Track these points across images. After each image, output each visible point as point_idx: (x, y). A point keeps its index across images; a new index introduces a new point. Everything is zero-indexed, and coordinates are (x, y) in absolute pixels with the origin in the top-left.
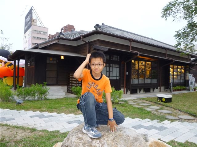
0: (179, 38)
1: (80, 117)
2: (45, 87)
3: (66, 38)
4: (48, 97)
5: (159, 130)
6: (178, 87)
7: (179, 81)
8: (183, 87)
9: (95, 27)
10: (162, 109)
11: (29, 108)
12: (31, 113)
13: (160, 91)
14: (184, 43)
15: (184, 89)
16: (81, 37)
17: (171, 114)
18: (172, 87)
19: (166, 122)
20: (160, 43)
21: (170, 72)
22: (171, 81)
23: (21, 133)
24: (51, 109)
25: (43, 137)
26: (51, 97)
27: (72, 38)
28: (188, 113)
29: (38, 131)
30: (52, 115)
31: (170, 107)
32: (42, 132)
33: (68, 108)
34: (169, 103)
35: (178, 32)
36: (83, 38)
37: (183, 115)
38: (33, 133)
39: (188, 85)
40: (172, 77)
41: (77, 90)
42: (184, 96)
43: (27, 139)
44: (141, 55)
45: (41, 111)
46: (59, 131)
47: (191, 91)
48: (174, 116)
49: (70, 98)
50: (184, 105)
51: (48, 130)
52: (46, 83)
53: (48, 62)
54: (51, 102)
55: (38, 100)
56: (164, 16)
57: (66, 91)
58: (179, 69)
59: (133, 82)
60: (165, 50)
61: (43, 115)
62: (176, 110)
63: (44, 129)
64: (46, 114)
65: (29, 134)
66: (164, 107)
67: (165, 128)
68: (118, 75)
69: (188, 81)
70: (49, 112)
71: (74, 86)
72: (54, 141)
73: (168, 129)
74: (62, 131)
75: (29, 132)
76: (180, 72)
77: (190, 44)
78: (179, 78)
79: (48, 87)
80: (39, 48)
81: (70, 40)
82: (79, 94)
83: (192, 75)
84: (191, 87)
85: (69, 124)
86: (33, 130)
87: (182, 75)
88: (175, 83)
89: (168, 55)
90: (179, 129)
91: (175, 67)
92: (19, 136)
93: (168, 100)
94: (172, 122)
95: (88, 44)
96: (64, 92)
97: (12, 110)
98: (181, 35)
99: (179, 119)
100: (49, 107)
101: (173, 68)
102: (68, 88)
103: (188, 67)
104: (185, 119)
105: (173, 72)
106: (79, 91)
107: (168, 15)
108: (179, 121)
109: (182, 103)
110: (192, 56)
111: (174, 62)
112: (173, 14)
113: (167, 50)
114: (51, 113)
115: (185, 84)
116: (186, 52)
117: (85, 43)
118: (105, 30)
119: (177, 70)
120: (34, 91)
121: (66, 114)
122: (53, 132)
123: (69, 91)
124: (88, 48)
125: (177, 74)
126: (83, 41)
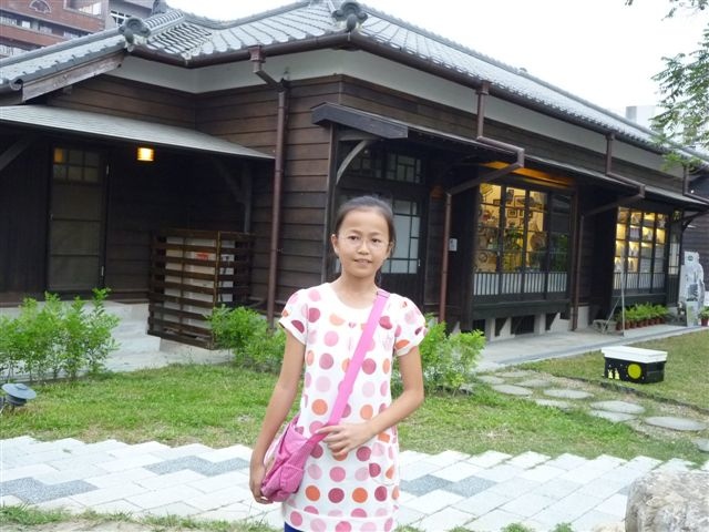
0: (675, 88)
3: (160, 50)
6: (643, 311)
7: (645, 283)
8: (660, 307)
9: (338, 15)
13: (574, 328)
15: (663, 320)
16: (255, 57)
21: (617, 243)
22: (618, 282)
35: (672, 63)
36: (261, 62)
39: (676, 300)
40: (622, 261)
47: (692, 328)
58: (648, 225)
60: (602, 138)
68: (414, 254)
69: (677, 279)
76: (650, 238)
78: (646, 266)
82: (247, 348)
83: (694, 255)
84: (692, 308)
87: (659, 254)
88: (630, 290)
89: (615, 160)
91: (635, 216)
95: (281, 96)
101: (627, 223)
102: (152, 314)
105: (627, 239)
106: (250, 333)
111: (641, 195)
113: (613, 137)
115: (665, 293)
117: (263, 82)
119: (641, 231)
124: (281, 112)
125: (640, 247)
126: (261, 74)
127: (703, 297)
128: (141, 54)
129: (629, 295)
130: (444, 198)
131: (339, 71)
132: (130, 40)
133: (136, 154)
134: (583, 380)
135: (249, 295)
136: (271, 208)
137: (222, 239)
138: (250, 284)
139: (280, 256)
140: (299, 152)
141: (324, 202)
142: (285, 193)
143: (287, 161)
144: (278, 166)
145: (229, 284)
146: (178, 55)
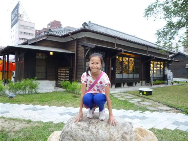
0: (159, 36)
1: (71, 109)
2: (35, 82)
3: (55, 34)
4: (38, 91)
5: (141, 119)
6: (158, 82)
7: (159, 76)
8: (162, 81)
9: (83, 25)
10: (144, 102)
11: (21, 102)
12: (23, 106)
13: (142, 85)
14: (164, 41)
15: (163, 83)
16: (70, 34)
17: (151, 106)
18: (152, 82)
19: (147, 112)
20: (142, 40)
21: (151, 68)
22: (151, 76)
23: (18, 124)
24: (42, 102)
25: (40, 128)
26: (40, 91)
27: (60, 35)
28: (166, 105)
29: (34, 122)
30: (44, 108)
31: (150, 99)
32: (37, 123)
33: (59, 101)
34: (150, 96)
35: (158, 31)
36: (71, 35)
37: (161, 106)
38: (29, 124)
39: (167, 80)
40: (152, 72)
41: (66, 85)
42: (163, 89)
43: (25, 129)
44: (125, 52)
45: (34, 104)
46: (53, 122)
47: (169, 85)
48: (154, 107)
49: (60, 92)
50: (163, 98)
51: (42, 121)
52: (36, 78)
53: (37, 57)
54: (41, 96)
55: (29, 94)
56: (146, 16)
57: (55, 85)
58: (159, 64)
59: (118, 76)
60: (146, 47)
61: (36, 108)
62: (156, 101)
63: (39, 120)
64: (38, 107)
65: (26, 125)
66: (145, 99)
67: (146, 118)
69: (167, 75)
70: (41, 105)
71: (63, 80)
72: (50, 130)
73: (149, 118)
74: (55, 122)
75: (26, 124)
76: (159, 67)
77: (168, 42)
78: (159, 73)
79: (38, 81)
80: (29, 44)
81: (58, 36)
82: (67, 88)
83: (170, 70)
84: (169, 81)
85: (61, 115)
86: (29, 122)
87: (162, 70)
88: (155, 78)
89: (149, 51)
90: (158, 119)
91: (155, 63)
92: (17, 127)
93: (149, 93)
94: (152, 112)
95: (76, 41)
96: (53, 86)
97: (5, 104)
98: (161, 34)
99: (158, 110)
100: (41, 101)
101: (154, 64)
102: (56, 83)
103: (167, 63)
104: (163, 110)
105: (154, 67)
106: (68, 86)
107: (149, 15)
108: (158, 112)
109: (161, 96)
110: (171, 53)
111: (154, 58)
112: (154, 14)
113: (148, 47)
114: (42, 106)
115: (164, 79)
116: (165, 49)
117: (72, 39)
118: (92, 28)
119: (157, 66)
120: (25, 86)
121: (57, 106)
122: (47, 123)
123: (57, 85)
124: (76, 45)
125: (157, 69)
126: (71, 38)
127: (172, 79)
128: (51, 35)
129: (154, 78)
130: (110, 60)
131: (85, 36)
132: (49, 33)
133: (49, 53)
134: (134, 95)
135: (72, 79)
136: (74, 62)
137: (66, 68)
138: (72, 77)
139: (76, 71)
140: (79, 52)
141: (83, 61)
142: (77, 59)
143: (77, 53)
144: (75, 54)
145: (68, 77)
146: (59, 35)
